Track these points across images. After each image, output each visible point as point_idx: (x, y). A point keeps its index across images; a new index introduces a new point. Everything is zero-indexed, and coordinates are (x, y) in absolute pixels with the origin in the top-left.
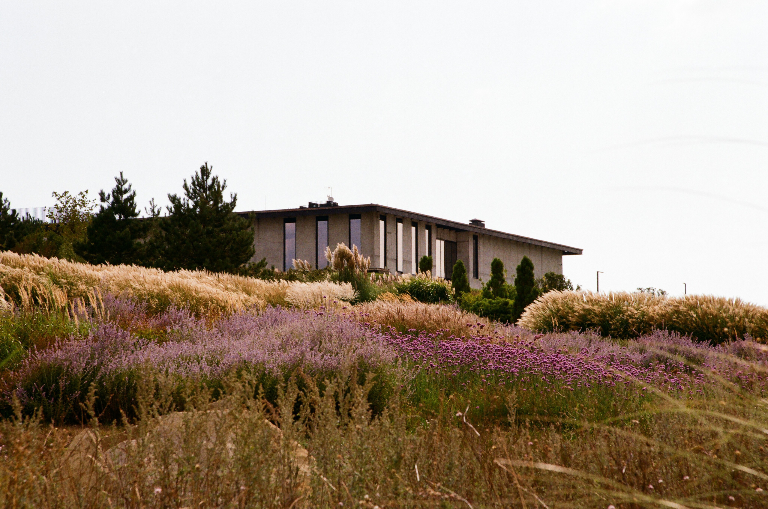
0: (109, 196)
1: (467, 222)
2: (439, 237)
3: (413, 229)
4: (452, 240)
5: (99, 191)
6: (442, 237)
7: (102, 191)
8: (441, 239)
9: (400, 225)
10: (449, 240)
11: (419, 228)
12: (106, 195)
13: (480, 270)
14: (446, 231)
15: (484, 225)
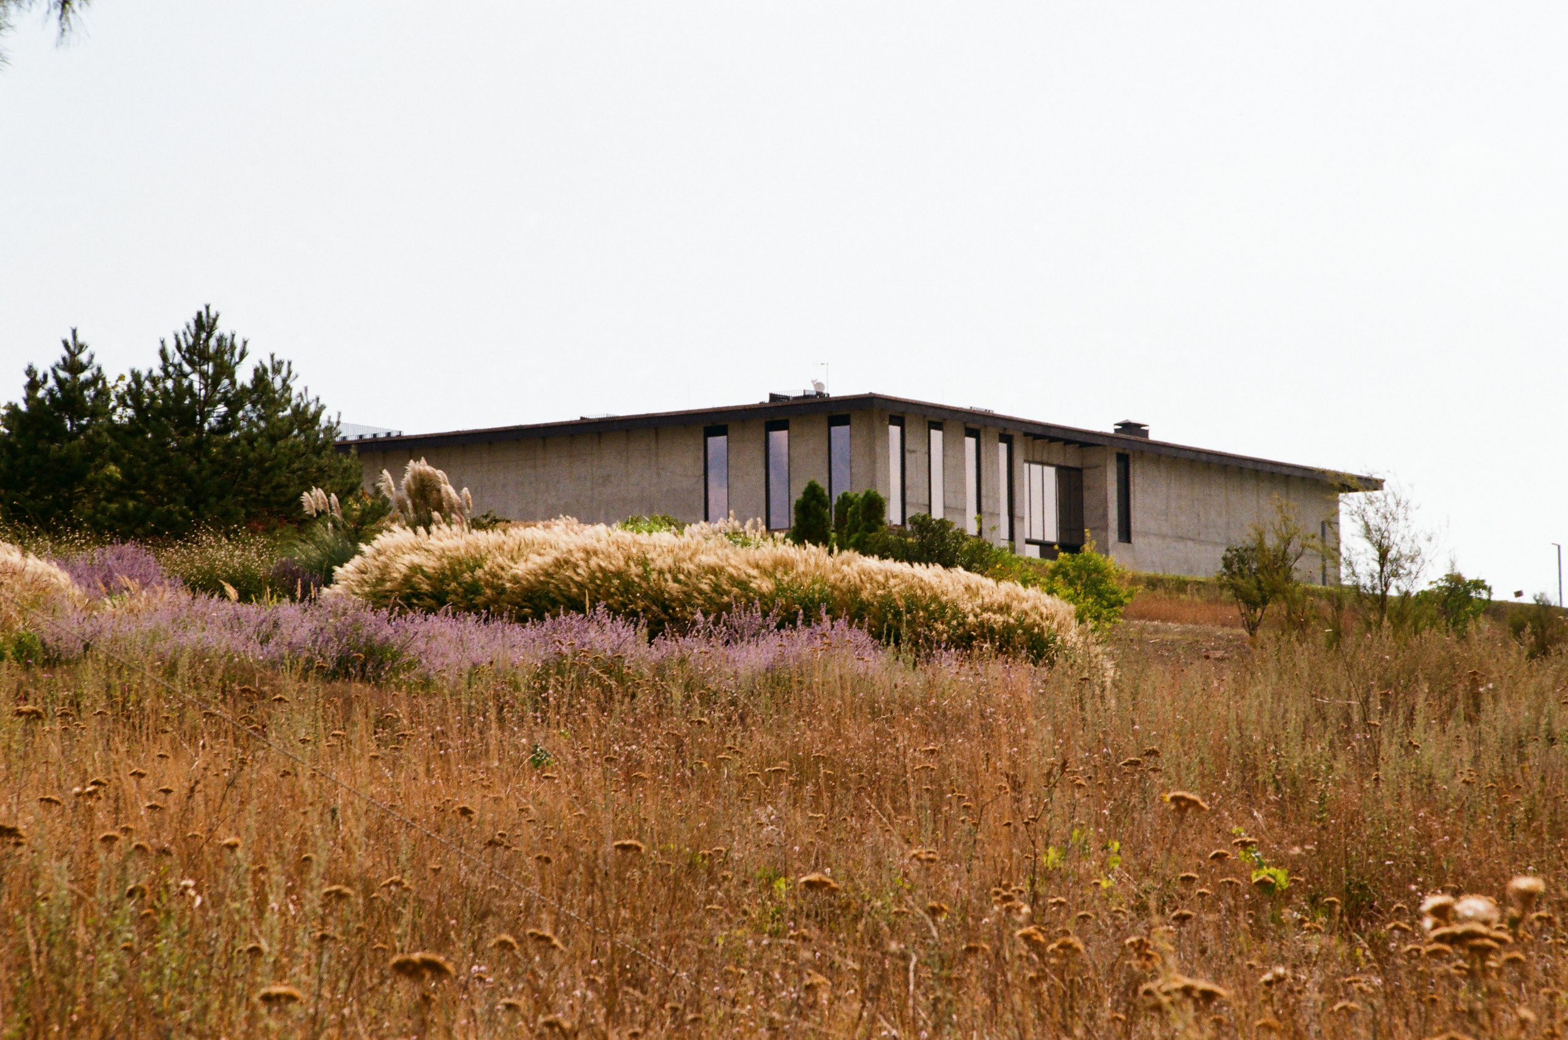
0: (45, 376)
1: (1110, 429)
2: (1037, 458)
3: (970, 442)
4: (1071, 464)
5: (26, 367)
6: (1045, 458)
7: (30, 367)
8: (1043, 463)
9: (936, 436)
10: (1063, 464)
11: (983, 440)
12: (40, 376)
13: (1136, 524)
14: (1056, 446)
15: (1147, 432)
